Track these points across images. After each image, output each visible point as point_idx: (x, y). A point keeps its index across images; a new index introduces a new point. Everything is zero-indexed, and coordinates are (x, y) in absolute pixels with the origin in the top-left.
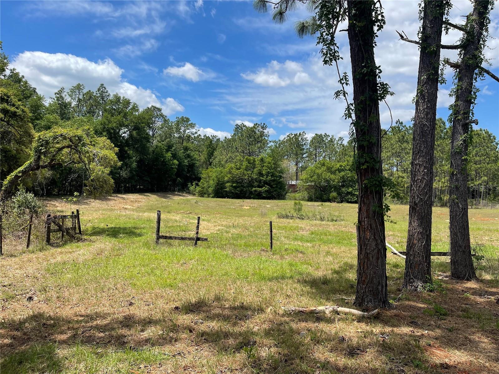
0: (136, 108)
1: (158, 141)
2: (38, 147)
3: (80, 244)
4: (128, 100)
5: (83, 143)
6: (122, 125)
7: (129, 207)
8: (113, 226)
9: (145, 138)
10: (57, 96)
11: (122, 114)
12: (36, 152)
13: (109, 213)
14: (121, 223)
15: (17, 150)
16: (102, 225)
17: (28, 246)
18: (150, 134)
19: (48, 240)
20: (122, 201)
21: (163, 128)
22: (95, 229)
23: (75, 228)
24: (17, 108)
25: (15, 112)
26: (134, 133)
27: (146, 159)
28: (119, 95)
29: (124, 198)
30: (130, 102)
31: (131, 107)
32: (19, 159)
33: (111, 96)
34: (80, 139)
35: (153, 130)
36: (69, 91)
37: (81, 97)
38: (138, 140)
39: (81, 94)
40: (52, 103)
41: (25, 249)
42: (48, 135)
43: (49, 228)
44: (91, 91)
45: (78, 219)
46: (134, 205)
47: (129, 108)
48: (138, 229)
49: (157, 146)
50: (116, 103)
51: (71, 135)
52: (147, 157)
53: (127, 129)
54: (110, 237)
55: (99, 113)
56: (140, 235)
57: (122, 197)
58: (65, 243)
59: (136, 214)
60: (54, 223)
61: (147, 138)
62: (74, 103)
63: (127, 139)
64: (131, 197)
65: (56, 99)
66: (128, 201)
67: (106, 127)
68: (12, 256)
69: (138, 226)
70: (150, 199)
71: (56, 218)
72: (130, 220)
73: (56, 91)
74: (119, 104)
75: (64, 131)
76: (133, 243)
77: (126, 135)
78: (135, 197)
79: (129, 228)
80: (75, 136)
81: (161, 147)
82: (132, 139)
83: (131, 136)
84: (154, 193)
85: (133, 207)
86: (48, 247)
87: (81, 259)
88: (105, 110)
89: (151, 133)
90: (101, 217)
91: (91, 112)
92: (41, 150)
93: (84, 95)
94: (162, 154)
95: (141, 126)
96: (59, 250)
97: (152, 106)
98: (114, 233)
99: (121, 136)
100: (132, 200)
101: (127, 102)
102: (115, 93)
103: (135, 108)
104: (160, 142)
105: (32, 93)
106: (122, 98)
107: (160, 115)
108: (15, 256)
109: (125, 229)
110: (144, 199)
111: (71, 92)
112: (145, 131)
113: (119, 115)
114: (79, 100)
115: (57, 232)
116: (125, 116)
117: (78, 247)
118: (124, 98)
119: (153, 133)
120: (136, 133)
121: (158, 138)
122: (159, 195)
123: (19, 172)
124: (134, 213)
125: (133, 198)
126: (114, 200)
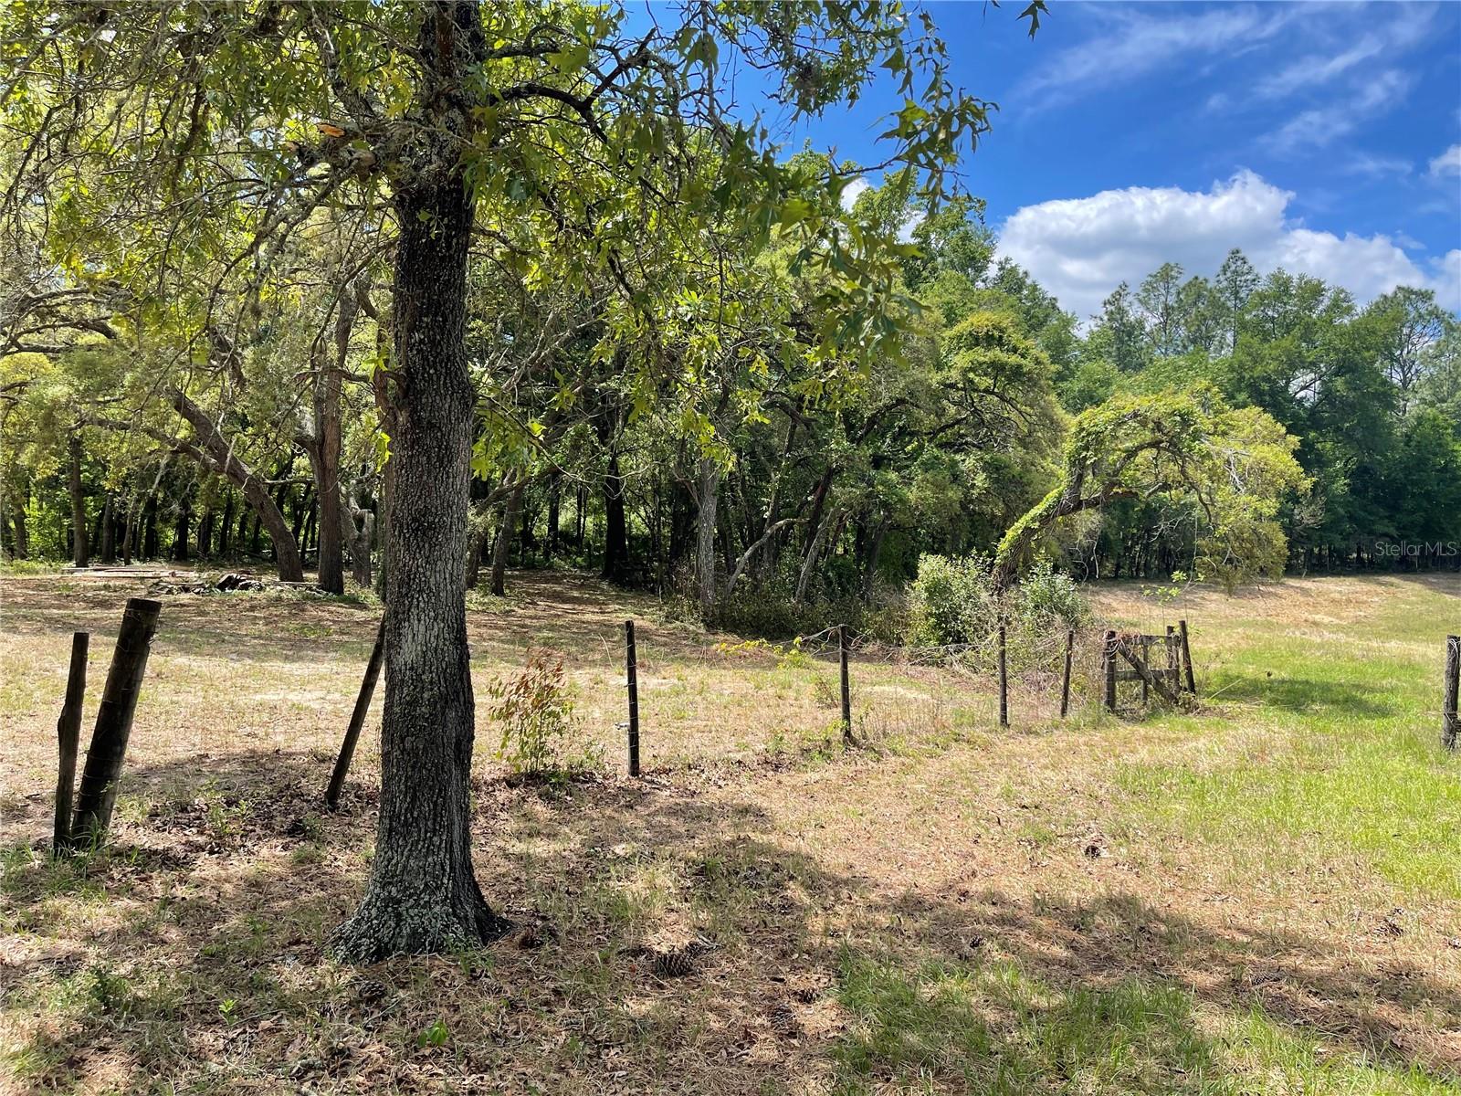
0: (1345, 305)
1: (1423, 401)
2: (1078, 451)
3: (1193, 719)
4: (1315, 282)
5: (1196, 431)
6: (1295, 363)
7: (1327, 620)
8: (1285, 675)
9: (1376, 396)
10: (1110, 308)
11: (1296, 332)
12: (1073, 464)
13: (1266, 635)
14: (1311, 667)
15: (1024, 464)
16: (1250, 671)
17: (1064, 711)
18: (1395, 381)
19: (1111, 701)
20: (1302, 599)
21: (1442, 354)
22: (1232, 680)
23: (1178, 672)
24: (1023, 356)
25: (1020, 366)
26: (1339, 383)
27: (1380, 463)
28: (1287, 273)
29: (1305, 592)
30: (1324, 290)
31: (1326, 302)
32: (1029, 484)
33: (1262, 282)
34: (1186, 418)
35: (1405, 366)
36: (1139, 290)
37: (1172, 301)
38: (1352, 406)
39: (1173, 291)
40: (1095, 329)
41: (1058, 718)
42: (1102, 418)
43: (1112, 667)
44: (1201, 279)
45: (1186, 649)
46: (1344, 614)
47: (1321, 308)
48: (1372, 690)
49: (1420, 419)
50: (1277, 298)
51: (1162, 410)
52: (1384, 456)
53: (1313, 375)
54: (1282, 710)
55: (1223, 337)
56: (1382, 712)
57: (1302, 589)
58: (1154, 714)
59: (1357, 645)
60: (1124, 654)
61: (1386, 397)
62: (1152, 321)
63: (1315, 406)
64: (1332, 587)
65: (1106, 318)
66: (1320, 599)
67: (1247, 376)
68: (1029, 732)
69: (1370, 681)
70: (1400, 595)
71: (1127, 643)
72: (1339, 662)
73: (1107, 296)
74: (1285, 300)
75: (1142, 403)
76: (1360, 734)
77: (1309, 393)
78: (1344, 588)
79: (1341, 685)
80: (1173, 414)
81: (1435, 419)
82: (1332, 404)
83: (1327, 395)
84: (1412, 577)
85: (1342, 618)
86: (1112, 718)
87: (1205, 764)
88: (1244, 326)
89: (1397, 379)
90: (1244, 645)
91: (1201, 339)
92: (1085, 458)
93: (1179, 293)
94: (1440, 445)
95: (1364, 359)
96: (1141, 730)
97: (1399, 288)
98: (1294, 697)
99: (1292, 399)
100: (1337, 596)
101: (1316, 291)
102: (1273, 270)
103: (1340, 305)
104: (1432, 404)
105: (1050, 310)
106: (1295, 281)
107: (1430, 313)
108: (1037, 734)
109: (1326, 688)
110: (1377, 594)
111: (1146, 290)
112: (1377, 373)
113: (1288, 333)
114: (1168, 310)
115: (1131, 679)
116: (1308, 334)
117: (1189, 728)
118: (1301, 278)
119: (1405, 376)
120: (1346, 382)
121: (1426, 393)
122: (1431, 583)
123: (1033, 520)
124: (1351, 640)
125: (1340, 592)
126: (1276, 595)
